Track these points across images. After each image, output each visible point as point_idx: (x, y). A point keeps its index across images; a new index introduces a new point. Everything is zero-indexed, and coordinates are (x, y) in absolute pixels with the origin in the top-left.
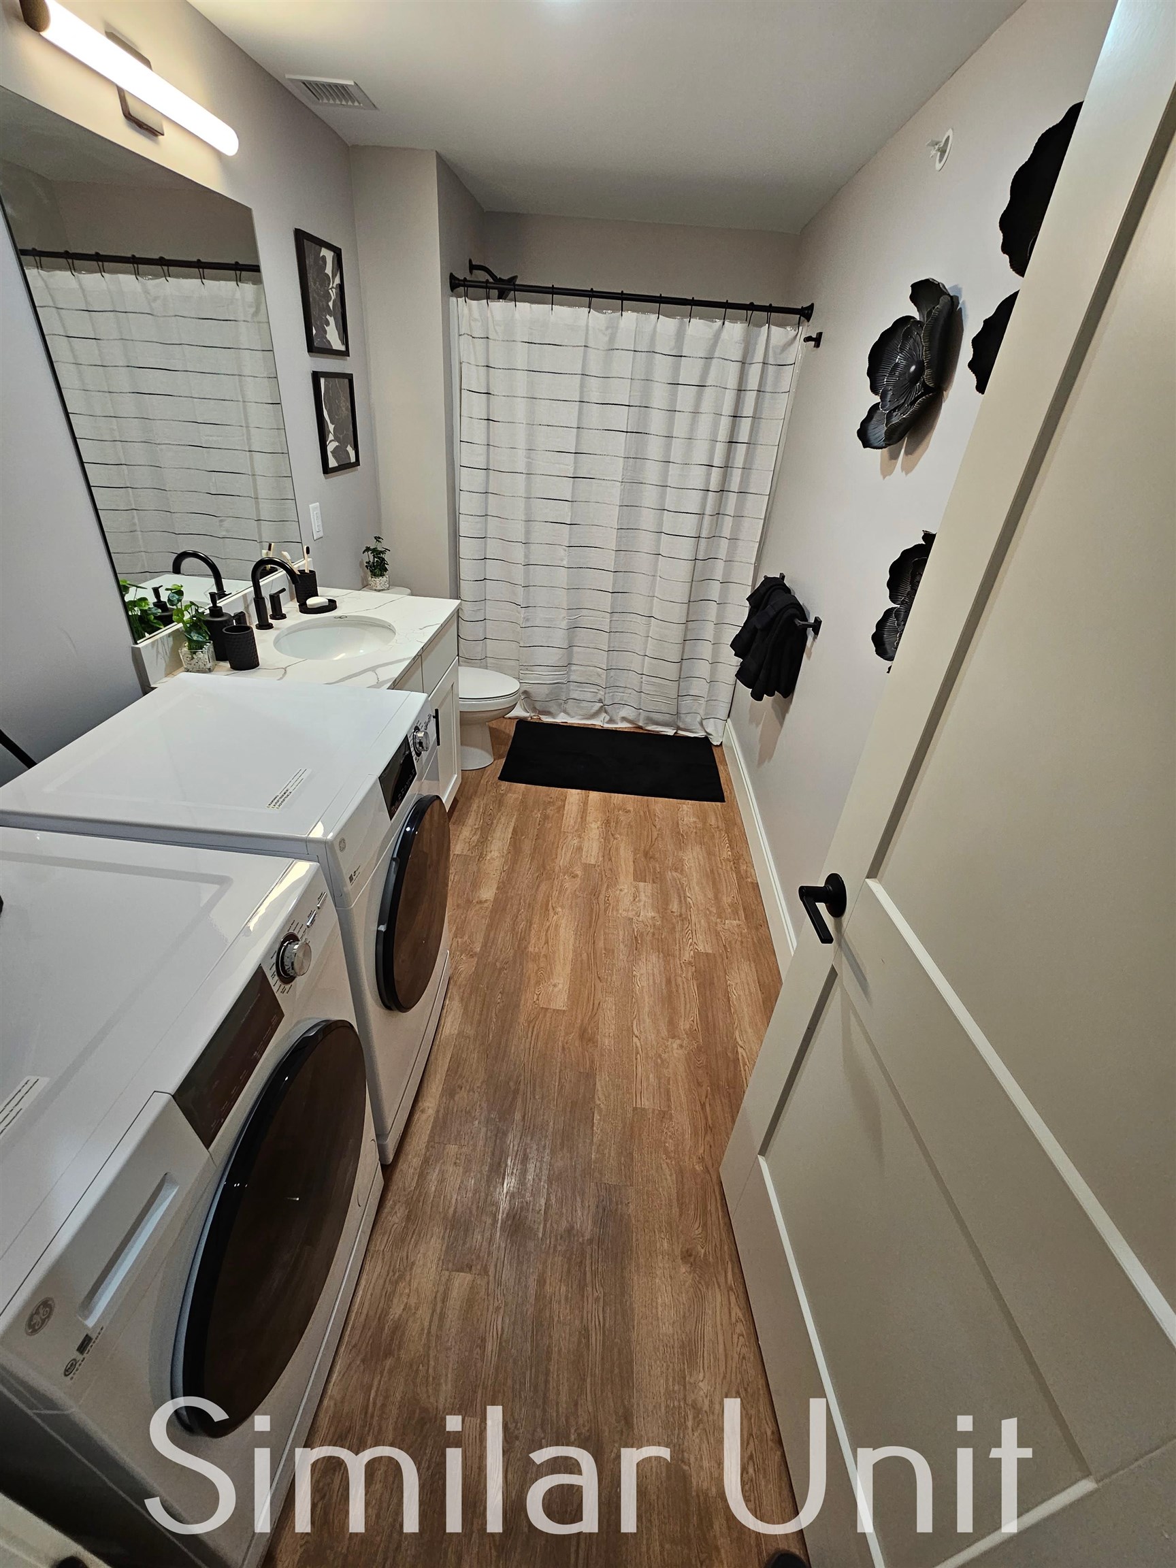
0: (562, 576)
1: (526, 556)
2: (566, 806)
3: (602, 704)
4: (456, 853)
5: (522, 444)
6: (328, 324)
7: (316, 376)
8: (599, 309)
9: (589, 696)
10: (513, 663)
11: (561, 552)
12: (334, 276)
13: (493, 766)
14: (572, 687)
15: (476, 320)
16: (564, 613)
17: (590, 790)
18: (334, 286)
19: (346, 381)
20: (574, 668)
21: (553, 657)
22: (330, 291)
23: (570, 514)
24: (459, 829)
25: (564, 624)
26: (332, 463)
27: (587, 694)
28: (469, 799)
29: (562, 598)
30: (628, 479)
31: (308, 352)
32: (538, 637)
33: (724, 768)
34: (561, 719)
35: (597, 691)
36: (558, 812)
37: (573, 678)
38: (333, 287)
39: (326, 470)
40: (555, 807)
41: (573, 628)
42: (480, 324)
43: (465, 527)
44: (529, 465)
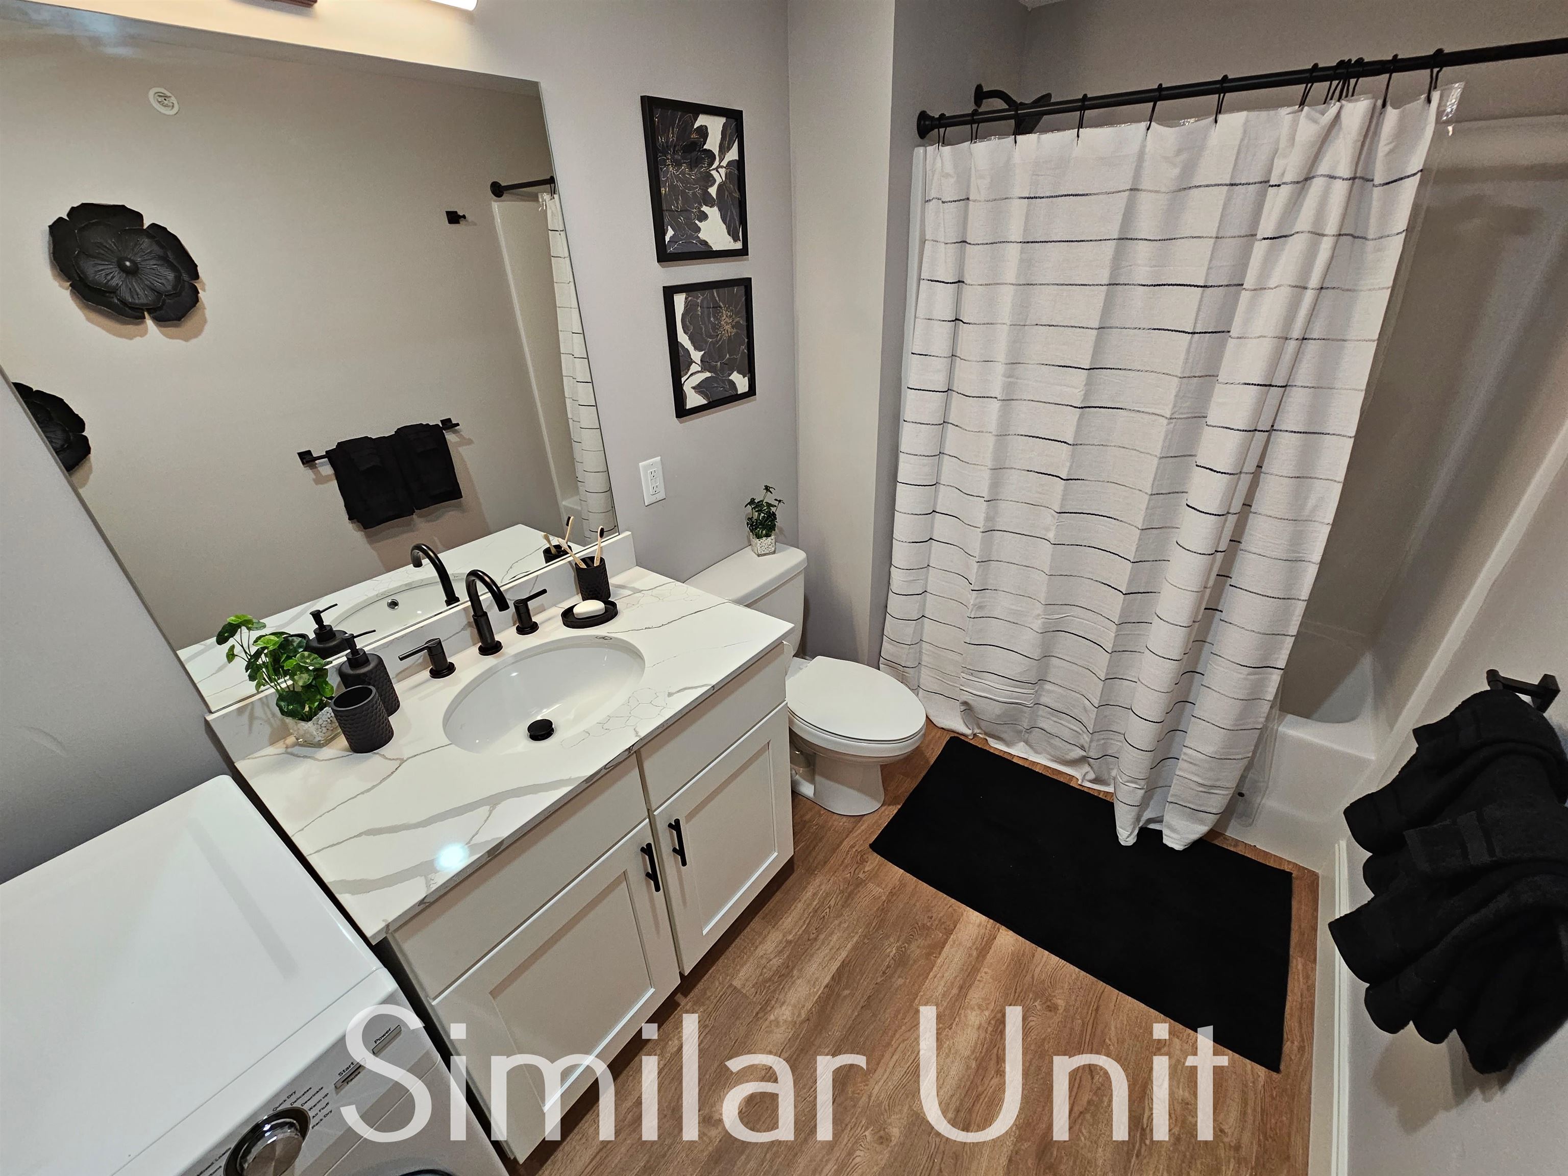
0: (1044, 554)
1: (988, 519)
2: (947, 947)
3: (1084, 754)
4: (735, 983)
5: (1001, 353)
6: (704, 217)
7: (669, 293)
8: (1170, 121)
9: (1066, 734)
10: (957, 658)
11: (1048, 518)
12: (723, 149)
13: (876, 817)
14: (1040, 713)
15: (947, 175)
16: (1039, 609)
17: (1002, 924)
18: (724, 163)
19: (742, 289)
20: (1048, 686)
21: (1015, 666)
22: (714, 173)
23: (1068, 464)
24: (767, 930)
25: (1037, 625)
26: (694, 400)
27: (1065, 728)
28: (811, 872)
29: (1040, 584)
30: (1182, 413)
31: (659, 261)
32: (996, 632)
33: (1305, 965)
34: (1019, 751)
35: (1081, 732)
36: (928, 955)
37: (1044, 700)
38: (719, 166)
39: (682, 412)
40: (929, 942)
41: (1052, 631)
42: (952, 180)
43: (907, 469)
44: (1009, 387)
